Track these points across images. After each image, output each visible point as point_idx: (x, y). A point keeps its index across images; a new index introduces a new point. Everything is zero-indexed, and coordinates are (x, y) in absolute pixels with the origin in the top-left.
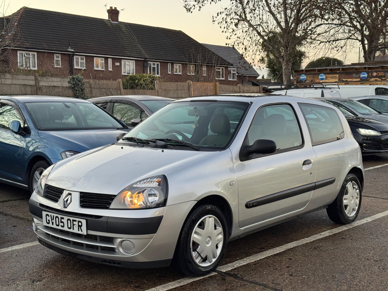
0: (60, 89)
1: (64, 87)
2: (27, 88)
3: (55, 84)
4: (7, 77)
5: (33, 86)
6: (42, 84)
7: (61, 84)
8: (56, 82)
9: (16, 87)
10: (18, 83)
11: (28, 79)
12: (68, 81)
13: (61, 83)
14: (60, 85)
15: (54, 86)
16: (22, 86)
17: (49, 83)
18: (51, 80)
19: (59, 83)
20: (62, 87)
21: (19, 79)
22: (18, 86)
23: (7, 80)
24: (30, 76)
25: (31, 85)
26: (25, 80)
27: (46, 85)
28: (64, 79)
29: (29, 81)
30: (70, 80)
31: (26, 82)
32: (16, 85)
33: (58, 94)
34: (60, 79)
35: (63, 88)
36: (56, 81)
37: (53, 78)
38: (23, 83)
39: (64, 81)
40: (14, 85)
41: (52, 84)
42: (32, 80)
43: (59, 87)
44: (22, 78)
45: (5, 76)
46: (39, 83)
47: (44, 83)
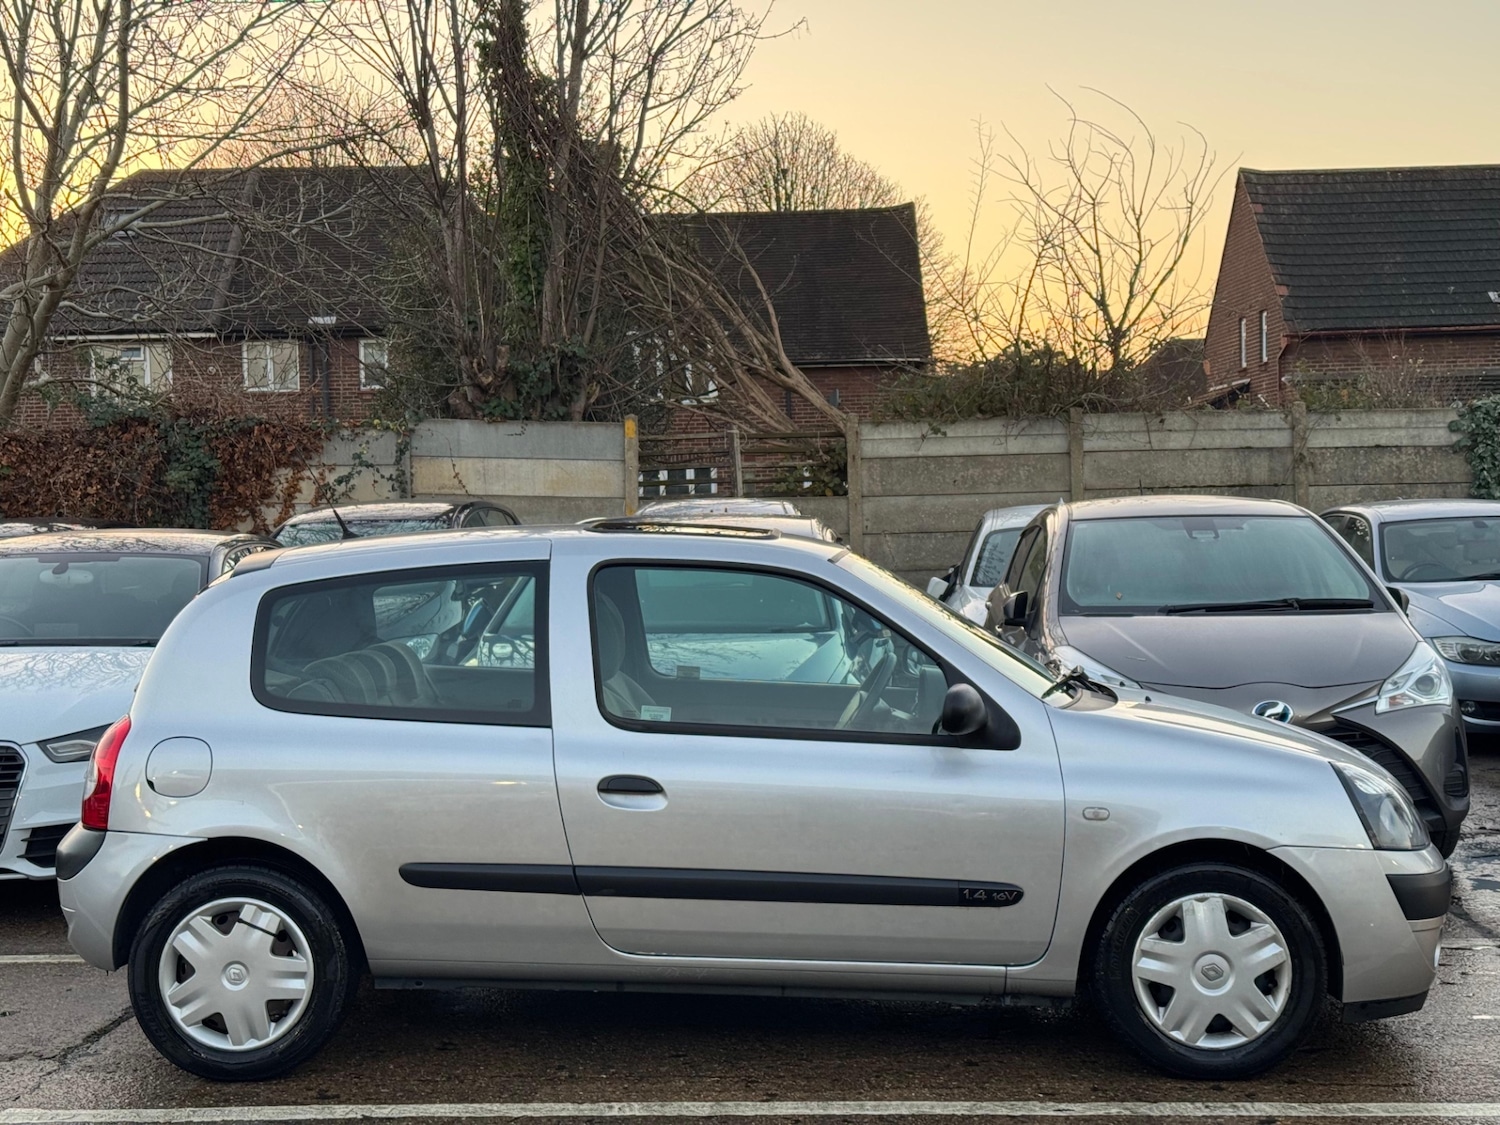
0: (1404, 458)
1: (1424, 448)
2: (1253, 461)
3: (1384, 438)
4: (1176, 426)
5: (1279, 450)
6: (1318, 440)
7: (1413, 437)
8: (1389, 428)
9: (1208, 458)
10: (1218, 443)
11: (1262, 426)
12: (1449, 420)
13: (1415, 432)
14: (1405, 443)
15: (1378, 446)
16: (1232, 454)
17: (1355, 434)
18: (1366, 424)
19: (1402, 433)
20: (1415, 447)
21: (1225, 427)
22: (1216, 454)
23: (1173, 435)
24: (1272, 416)
25: (1270, 449)
26: (1245, 430)
27: (1339, 445)
28: (1429, 416)
29: (1263, 433)
30: (1456, 418)
31: (1252, 439)
32: (1210, 452)
33: (1395, 475)
34: (1410, 418)
35: (1422, 452)
36: (1388, 425)
37: (1374, 416)
38: (1239, 442)
39: (1428, 422)
40: (1199, 453)
41: (1369, 439)
42: (1279, 429)
43: (1403, 450)
44: (1235, 426)
45: (1162, 421)
46: (1304, 439)
47: (1333, 438)
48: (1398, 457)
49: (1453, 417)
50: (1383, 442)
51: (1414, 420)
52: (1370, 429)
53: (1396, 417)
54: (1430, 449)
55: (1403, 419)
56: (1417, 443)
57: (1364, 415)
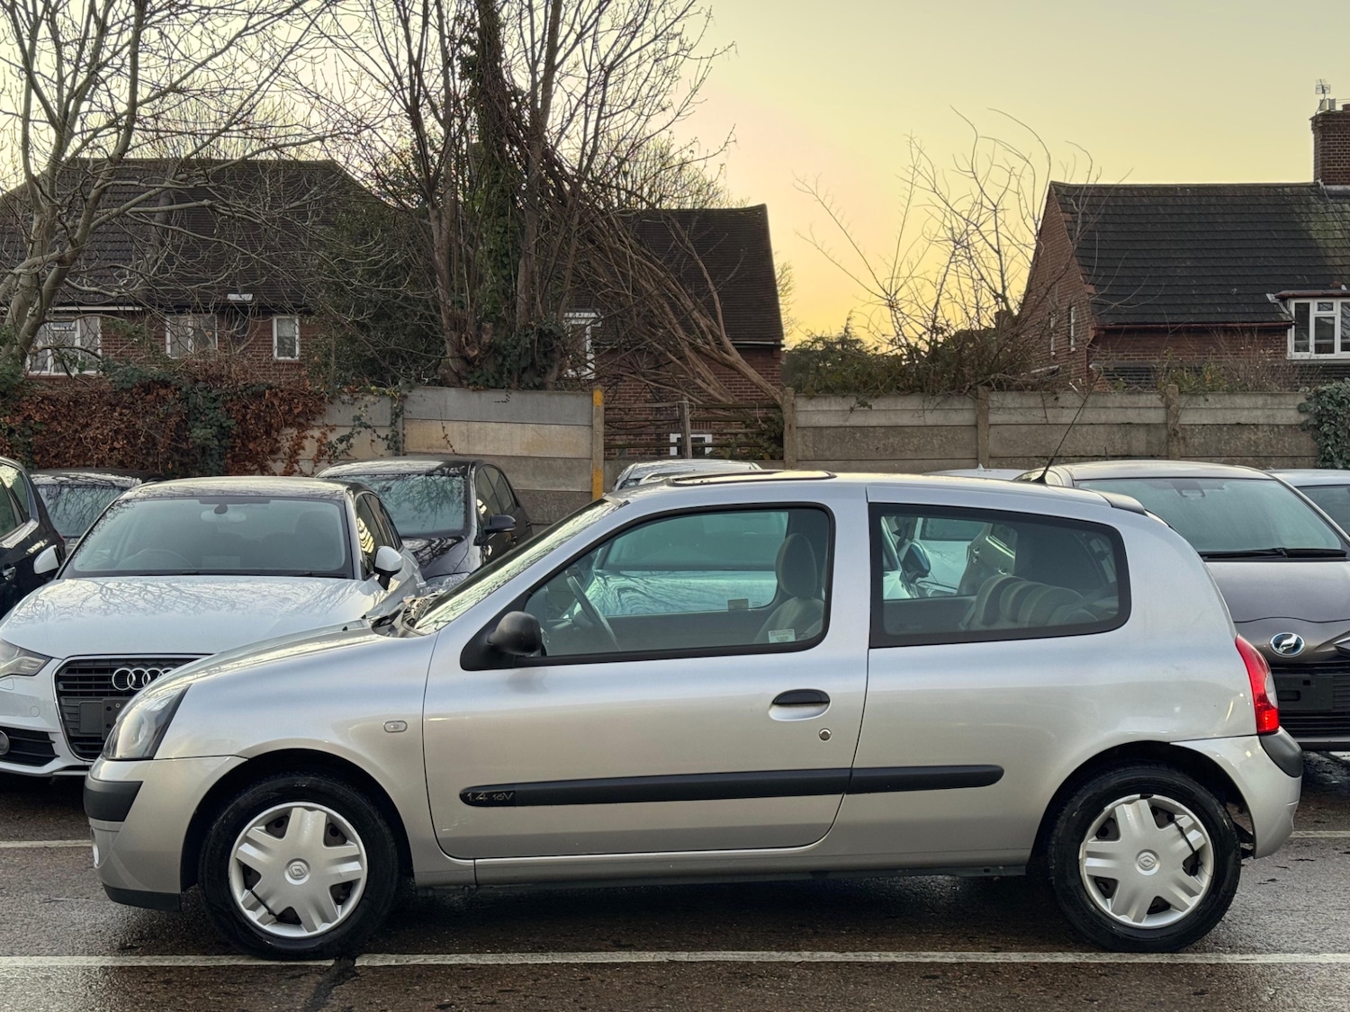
0: (1260, 434)
1: (1278, 426)
2: (1132, 434)
3: (1244, 417)
4: (1068, 404)
5: (1156, 426)
6: (1188, 418)
7: (1268, 417)
8: (1248, 409)
9: (1094, 433)
10: (1103, 419)
11: (1140, 405)
12: (1298, 403)
13: (1270, 412)
14: (1261, 421)
15: (1238, 424)
16: (1115, 429)
17: (1219, 413)
18: (1228, 405)
19: (1259, 413)
20: (1269, 425)
21: (1109, 405)
22: (1102, 429)
23: (1066, 412)
24: (1149, 397)
25: (1148, 425)
26: (1127, 408)
27: (1206, 422)
28: (1282, 399)
29: (1142, 411)
30: (1304, 401)
31: (1132, 416)
32: (1097, 427)
33: (1253, 449)
34: (1266, 400)
35: (1276, 429)
36: (1247, 406)
37: (1236, 398)
38: (1121, 419)
39: (1280, 404)
40: (1087, 427)
41: (1231, 418)
42: (1155, 408)
43: (1260, 427)
44: (1117, 405)
45: (1057, 399)
46: (1177, 417)
47: (1201, 415)
48: (1255, 434)
49: (1301, 400)
50: (1243, 421)
51: (1269, 402)
52: (1232, 409)
53: (1253, 399)
54: (1282, 427)
55: (1260, 401)
56: (1271, 422)
57: (1227, 396)
